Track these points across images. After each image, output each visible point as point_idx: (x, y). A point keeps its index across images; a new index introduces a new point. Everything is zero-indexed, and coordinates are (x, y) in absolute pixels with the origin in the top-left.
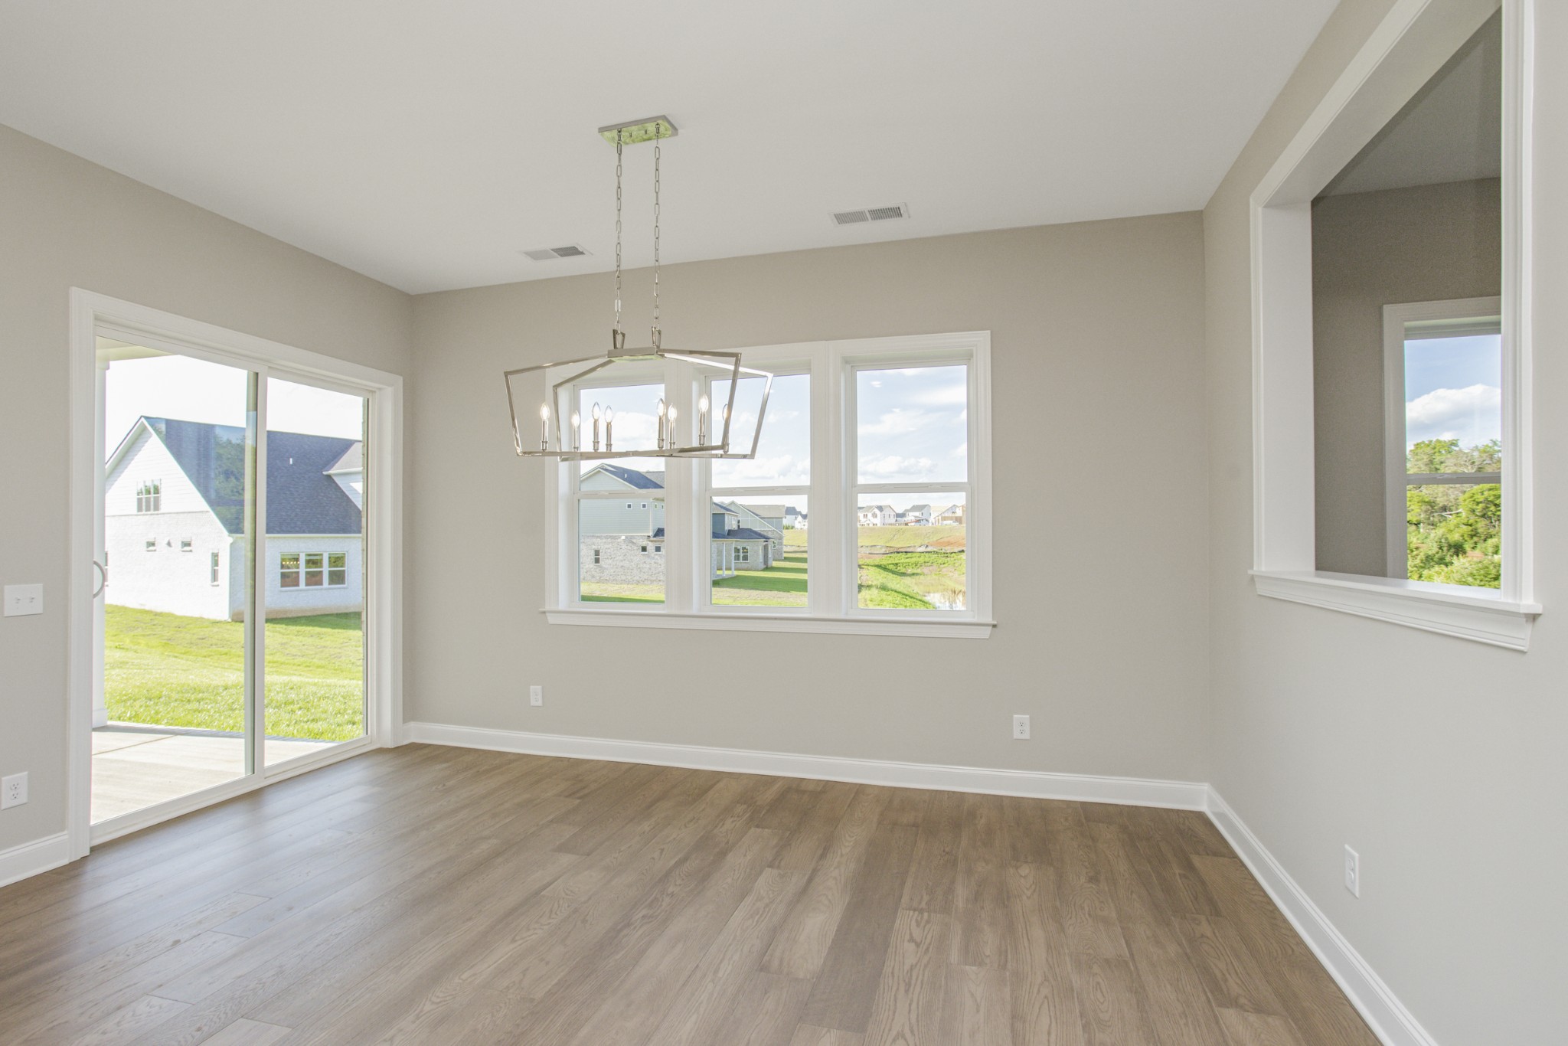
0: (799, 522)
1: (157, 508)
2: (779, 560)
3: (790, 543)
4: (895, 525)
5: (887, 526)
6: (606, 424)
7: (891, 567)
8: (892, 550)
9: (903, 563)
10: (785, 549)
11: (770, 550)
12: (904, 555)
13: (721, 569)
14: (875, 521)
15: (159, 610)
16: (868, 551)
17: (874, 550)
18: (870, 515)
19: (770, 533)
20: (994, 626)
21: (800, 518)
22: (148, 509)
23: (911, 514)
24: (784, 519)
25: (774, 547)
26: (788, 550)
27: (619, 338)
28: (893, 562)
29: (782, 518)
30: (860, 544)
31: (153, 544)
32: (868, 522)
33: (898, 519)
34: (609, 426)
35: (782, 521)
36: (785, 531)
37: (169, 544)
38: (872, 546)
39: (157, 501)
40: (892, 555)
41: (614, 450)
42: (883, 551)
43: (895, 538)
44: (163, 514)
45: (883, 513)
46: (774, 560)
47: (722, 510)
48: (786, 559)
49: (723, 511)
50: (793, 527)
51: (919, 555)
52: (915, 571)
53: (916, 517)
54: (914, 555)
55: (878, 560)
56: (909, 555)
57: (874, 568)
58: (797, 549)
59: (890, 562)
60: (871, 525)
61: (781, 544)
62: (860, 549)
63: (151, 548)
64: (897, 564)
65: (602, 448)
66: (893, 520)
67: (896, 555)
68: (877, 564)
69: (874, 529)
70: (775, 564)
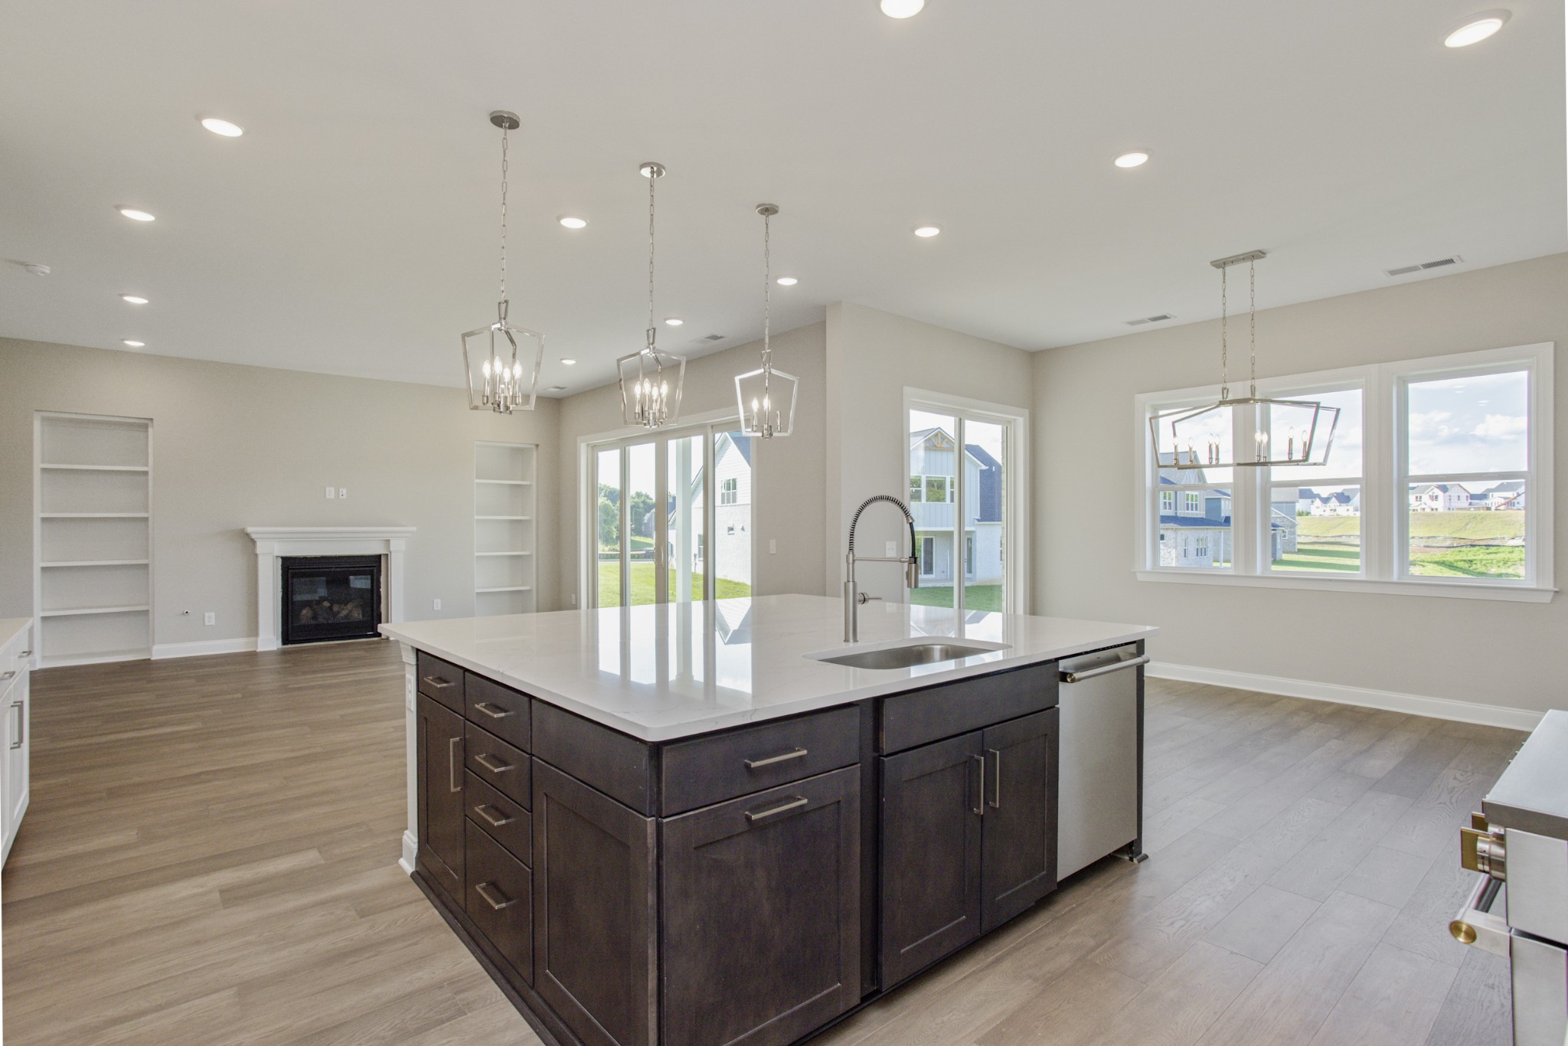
0: (1318, 508)
1: (734, 501)
2: (1291, 553)
3: (1305, 532)
4: (1469, 509)
5: (1455, 511)
6: (1208, 445)
7: (1461, 564)
8: (1462, 542)
9: (1481, 560)
10: (1299, 540)
11: (1278, 541)
12: (1483, 550)
13: (1218, 561)
14: (1434, 504)
15: (736, 580)
16: (1423, 543)
17: (1430, 543)
18: (1425, 498)
19: (1278, 520)
20: (1556, 592)
21: (1318, 502)
22: (728, 502)
23: (1496, 494)
24: (1297, 504)
25: (1285, 536)
26: (1302, 541)
27: (1225, 391)
28: (1465, 558)
29: (1294, 502)
30: (1411, 535)
31: (732, 529)
32: (1423, 506)
33: (1473, 501)
34: (1217, 447)
35: (1294, 507)
36: (1298, 518)
37: (743, 529)
38: (1429, 538)
39: (734, 495)
40: (1464, 549)
41: (1221, 462)
42: (1448, 543)
43: (1468, 527)
44: (739, 505)
45: (1447, 494)
46: (1284, 552)
47: (1218, 494)
48: (1300, 551)
49: (1219, 496)
50: (1308, 514)
51: (1510, 549)
52: (1503, 571)
53: (1505, 498)
54: (1501, 549)
55: (1438, 556)
56: (1493, 549)
57: (1431, 564)
58: (1315, 540)
59: (1458, 558)
60: (1428, 510)
61: (1294, 533)
62: (1411, 541)
63: (731, 532)
64: (1471, 561)
65: (1214, 462)
66: (1465, 503)
67: (1469, 549)
68: (1437, 560)
69: (1434, 515)
70: (1285, 557)
